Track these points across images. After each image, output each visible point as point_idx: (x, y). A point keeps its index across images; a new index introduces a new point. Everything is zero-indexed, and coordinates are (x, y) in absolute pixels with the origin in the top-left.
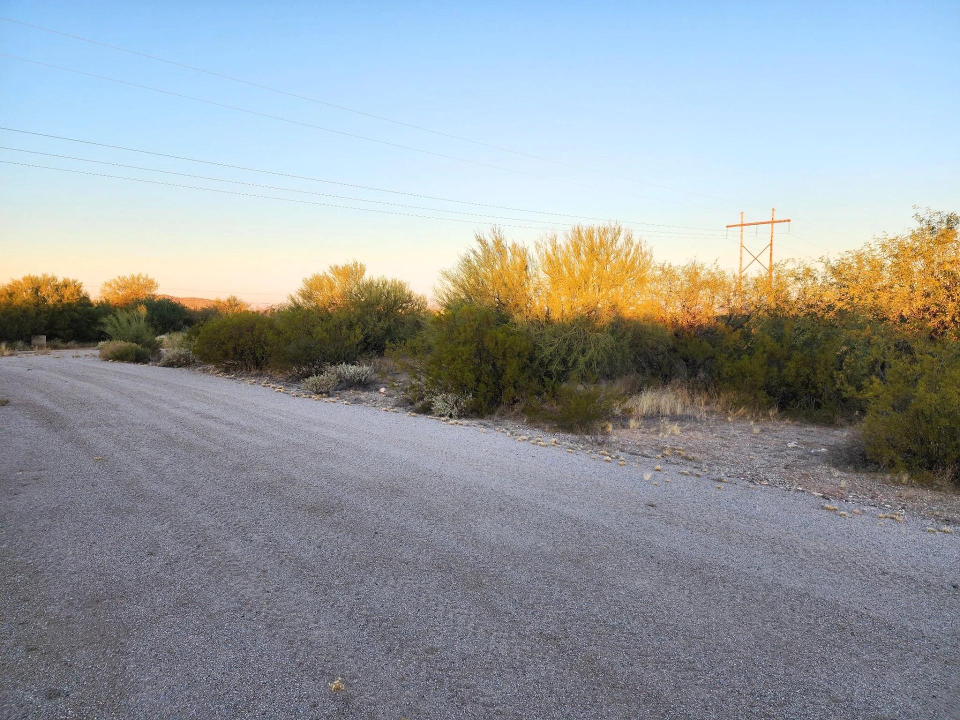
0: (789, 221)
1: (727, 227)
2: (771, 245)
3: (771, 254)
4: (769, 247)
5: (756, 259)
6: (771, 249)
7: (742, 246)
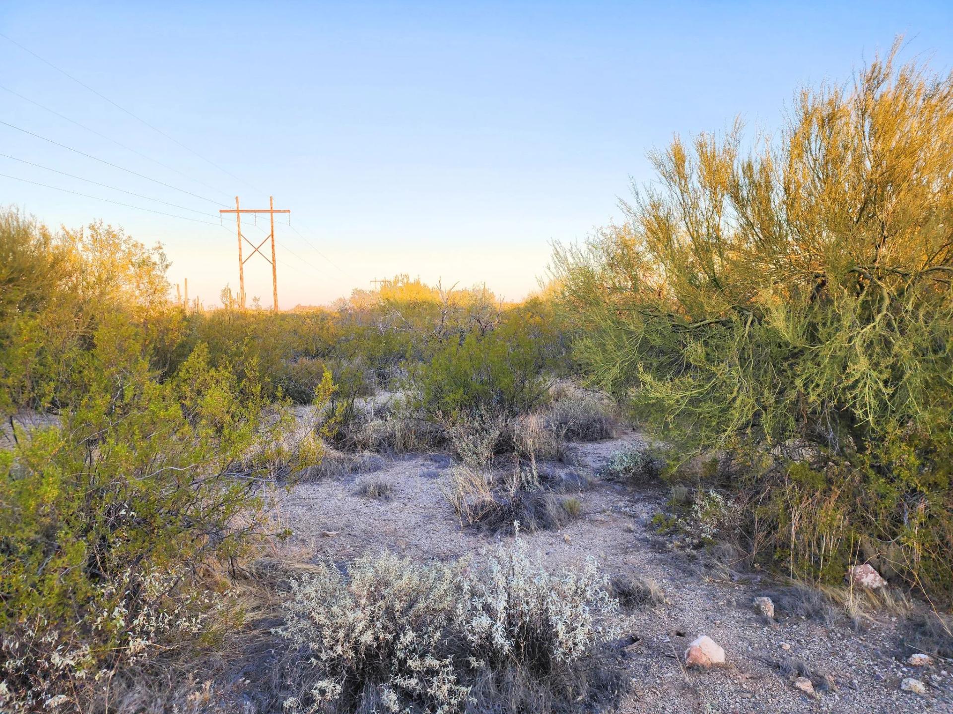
0: (289, 211)
1: (221, 211)
2: (272, 235)
3: (273, 246)
4: (270, 238)
5: (257, 250)
6: (273, 241)
7: (240, 234)
